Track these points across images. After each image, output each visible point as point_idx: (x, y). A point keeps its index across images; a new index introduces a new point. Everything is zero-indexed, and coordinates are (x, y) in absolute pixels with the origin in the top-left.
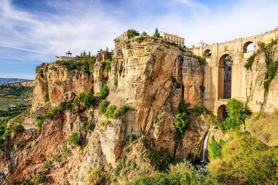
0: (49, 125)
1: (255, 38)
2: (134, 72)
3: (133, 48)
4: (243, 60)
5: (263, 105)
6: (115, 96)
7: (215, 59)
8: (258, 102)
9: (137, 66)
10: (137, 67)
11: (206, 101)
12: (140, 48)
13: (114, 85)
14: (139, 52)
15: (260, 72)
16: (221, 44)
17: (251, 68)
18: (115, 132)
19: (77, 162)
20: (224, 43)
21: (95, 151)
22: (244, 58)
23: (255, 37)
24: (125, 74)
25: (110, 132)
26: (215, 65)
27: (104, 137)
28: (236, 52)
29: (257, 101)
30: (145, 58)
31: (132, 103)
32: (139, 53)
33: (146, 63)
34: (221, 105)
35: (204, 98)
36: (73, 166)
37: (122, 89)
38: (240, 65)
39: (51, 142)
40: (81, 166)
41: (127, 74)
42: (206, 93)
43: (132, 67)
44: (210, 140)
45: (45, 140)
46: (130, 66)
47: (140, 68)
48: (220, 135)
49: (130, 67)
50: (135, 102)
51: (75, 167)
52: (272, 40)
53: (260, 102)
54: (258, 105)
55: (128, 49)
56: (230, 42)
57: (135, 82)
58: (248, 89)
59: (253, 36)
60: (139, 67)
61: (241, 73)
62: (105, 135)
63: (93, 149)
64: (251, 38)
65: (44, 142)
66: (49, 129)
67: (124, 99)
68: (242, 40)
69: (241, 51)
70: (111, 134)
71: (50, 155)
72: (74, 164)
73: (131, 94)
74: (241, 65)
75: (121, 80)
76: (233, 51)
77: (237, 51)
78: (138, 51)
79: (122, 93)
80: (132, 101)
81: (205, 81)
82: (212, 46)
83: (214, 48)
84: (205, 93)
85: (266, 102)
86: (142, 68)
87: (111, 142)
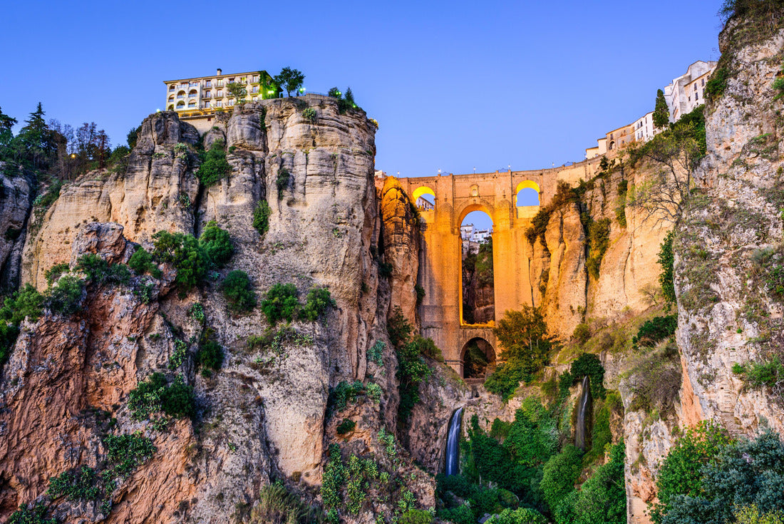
0: (50, 337)
1: (541, 174)
2: (334, 194)
3: (323, 125)
4: (517, 221)
5: (584, 313)
6: (266, 262)
7: (448, 214)
8: (575, 308)
9: (342, 177)
10: (344, 181)
11: (431, 330)
12: (341, 129)
13: (253, 229)
14: (342, 141)
15: (573, 242)
16: (461, 177)
17: (543, 237)
18: (320, 359)
19: (177, 485)
20: (470, 176)
21: (252, 432)
22: (519, 217)
23: (541, 172)
24: (298, 196)
25: (304, 362)
26: (449, 229)
27: (277, 383)
28: (499, 201)
29: (571, 307)
30: (359, 159)
31: (328, 287)
32: (339, 143)
33: (365, 174)
34: (470, 339)
35: (422, 323)
36: (156, 510)
37: (291, 240)
38: (513, 233)
39: (50, 415)
40: (195, 501)
41: (304, 197)
42: (428, 307)
43: (324, 179)
44: (465, 431)
45: (29, 403)
46: (319, 175)
47: (353, 183)
48: (495, 408)
49: (319, 177)
50: (338, 285)
51: (163, 513)
52: (581, 181)
53: (579, 308)
54: (575, 316)
55: (308, 122)
56: (484, 176)
57: (343, 221)
58: (536, 289)
59: (536, 171)
60: (351, 182)
61: (517, 253)
62: (283, 376)
63: (246, 426)
64: (531, 173)
65: (22, 415)
66: (49, 356)
67: (304, 273)
68: (513, 174)
69: (511, 201)
70: (308, 368)
71: (36, 477)
72: (159, 498)
73: (330, 257)
74: (516, 232)
75: (284, 213)
76: (494, 199)
77: (502, 199)
78: (338, 136)
79: (292, 254)
80: (328, 280)
81: (423, 273)
82: (437, 179)
83: (444, 185)
84: (424, 307)
85: (592, 305)
86: (356, 184)
87: (309, 392)
